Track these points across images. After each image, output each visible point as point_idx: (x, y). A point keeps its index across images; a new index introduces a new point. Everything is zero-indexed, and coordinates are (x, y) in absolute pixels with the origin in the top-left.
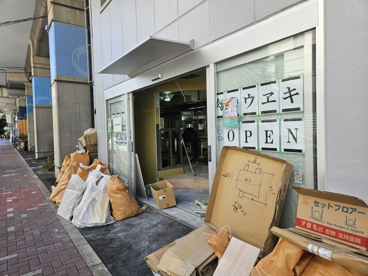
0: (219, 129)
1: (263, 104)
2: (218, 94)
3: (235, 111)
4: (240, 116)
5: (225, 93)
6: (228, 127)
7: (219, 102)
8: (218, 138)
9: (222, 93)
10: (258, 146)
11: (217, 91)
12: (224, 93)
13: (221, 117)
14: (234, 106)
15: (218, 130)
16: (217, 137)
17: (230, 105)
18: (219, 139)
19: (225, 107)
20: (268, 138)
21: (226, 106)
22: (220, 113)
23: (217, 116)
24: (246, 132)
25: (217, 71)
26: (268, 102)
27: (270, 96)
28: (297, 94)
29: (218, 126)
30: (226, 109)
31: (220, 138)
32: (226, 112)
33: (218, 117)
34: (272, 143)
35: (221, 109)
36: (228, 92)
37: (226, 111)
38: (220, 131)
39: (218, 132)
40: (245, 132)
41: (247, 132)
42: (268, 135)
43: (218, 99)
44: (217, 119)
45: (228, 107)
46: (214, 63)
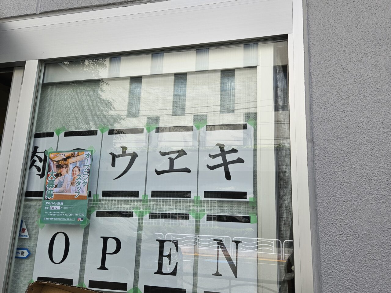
0: (24, 227)
1: (159, 173)
2: (38, 135)
3: (82, 182)
4: (92, 198)
5: (58, 135)
6: (52, 224)
7: (37, 154)
8: (17, 253)
9: (51, 135)
10: (136, 281)
11: (37, 127)
12: (55, 134)
13: (39, 194)
14: (81, 169)
15: (23, 230)
16: (15, 251)
17: (71, 167)
18: (20, 255)
19: (54, 170)
20: (165, 260)
21: (59, 167)
22: (37, 184)
23: (25, 190)
24: (105, 239)
25: (45, 82)
26: (172, 170)
27: (176, 158)
28: (240, 161)
29: (22, 217)
30: (57, 175)
31: (23, 253)
32: (55, 184)
33: (29, 194)
34: (174, 273)
35: (40, 173)
36: (68, 134)
37: (56, 181)
38: (26, 233)
39: (20, 235)
40: (102, 240)
41: (109, 240)
42: (166, 253)
43: (36, 148)
44: (24, 198)
45: (64, 171)
46: (41, 61)
